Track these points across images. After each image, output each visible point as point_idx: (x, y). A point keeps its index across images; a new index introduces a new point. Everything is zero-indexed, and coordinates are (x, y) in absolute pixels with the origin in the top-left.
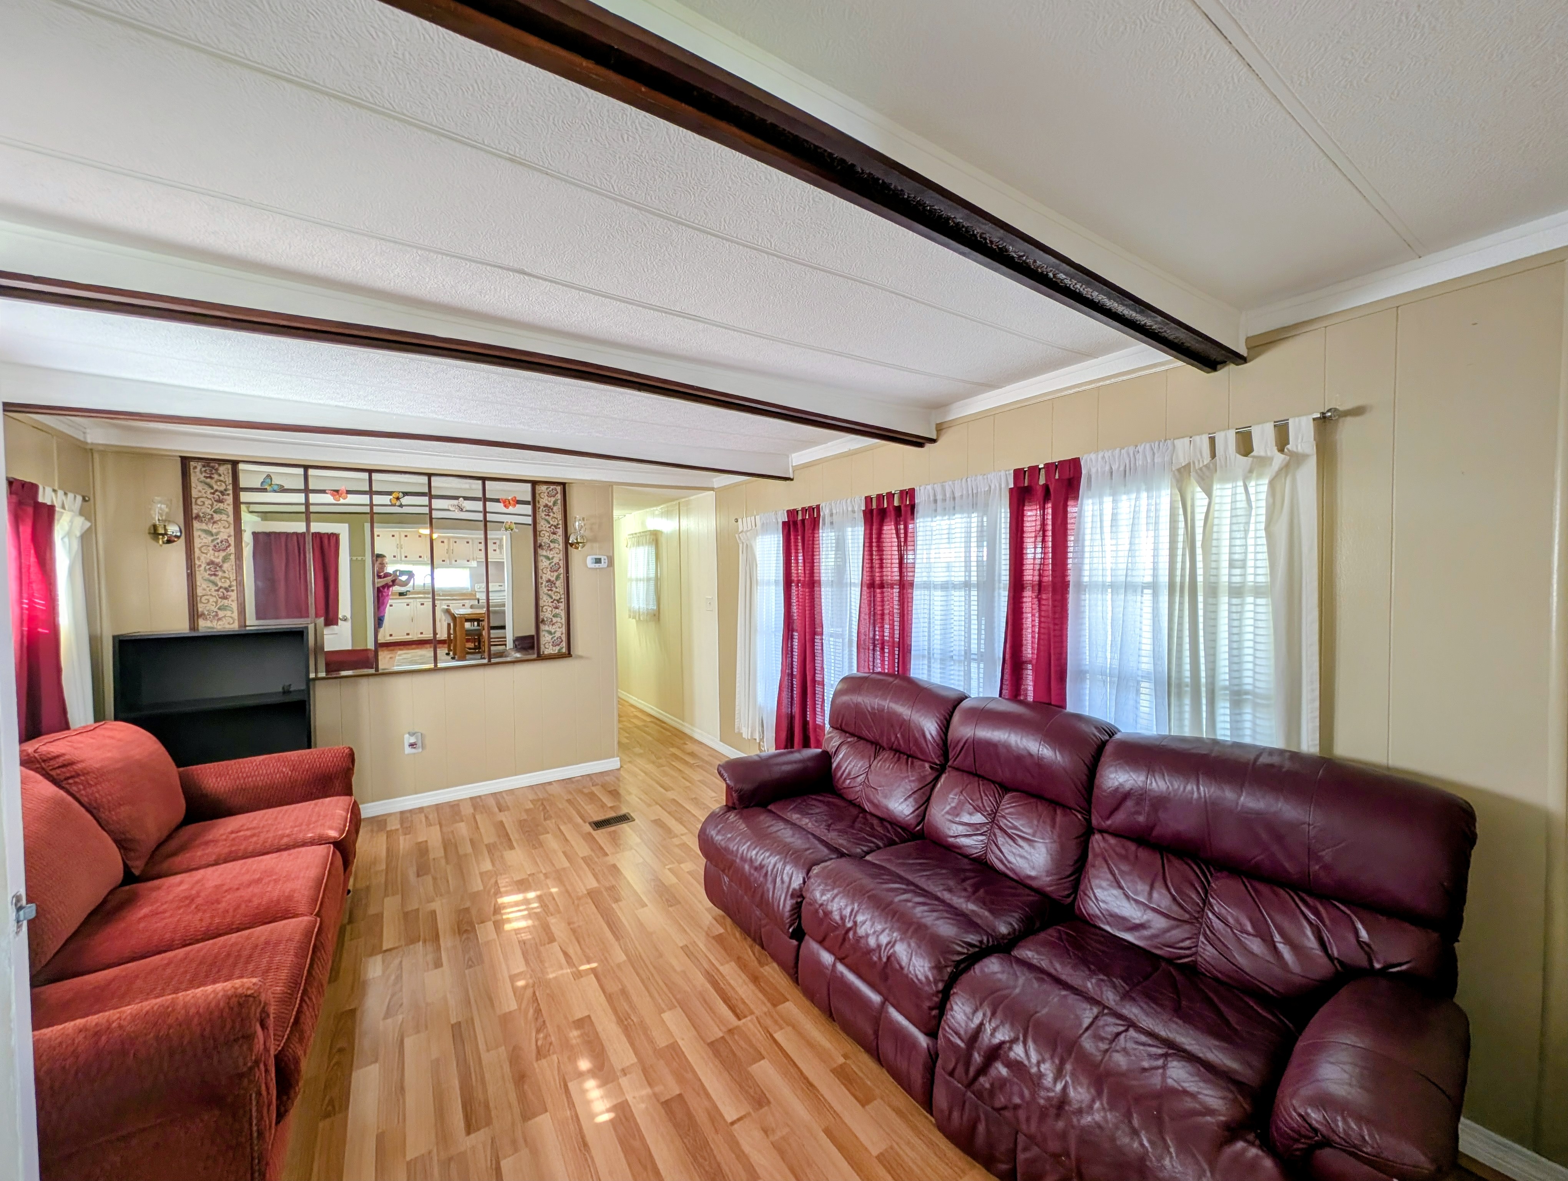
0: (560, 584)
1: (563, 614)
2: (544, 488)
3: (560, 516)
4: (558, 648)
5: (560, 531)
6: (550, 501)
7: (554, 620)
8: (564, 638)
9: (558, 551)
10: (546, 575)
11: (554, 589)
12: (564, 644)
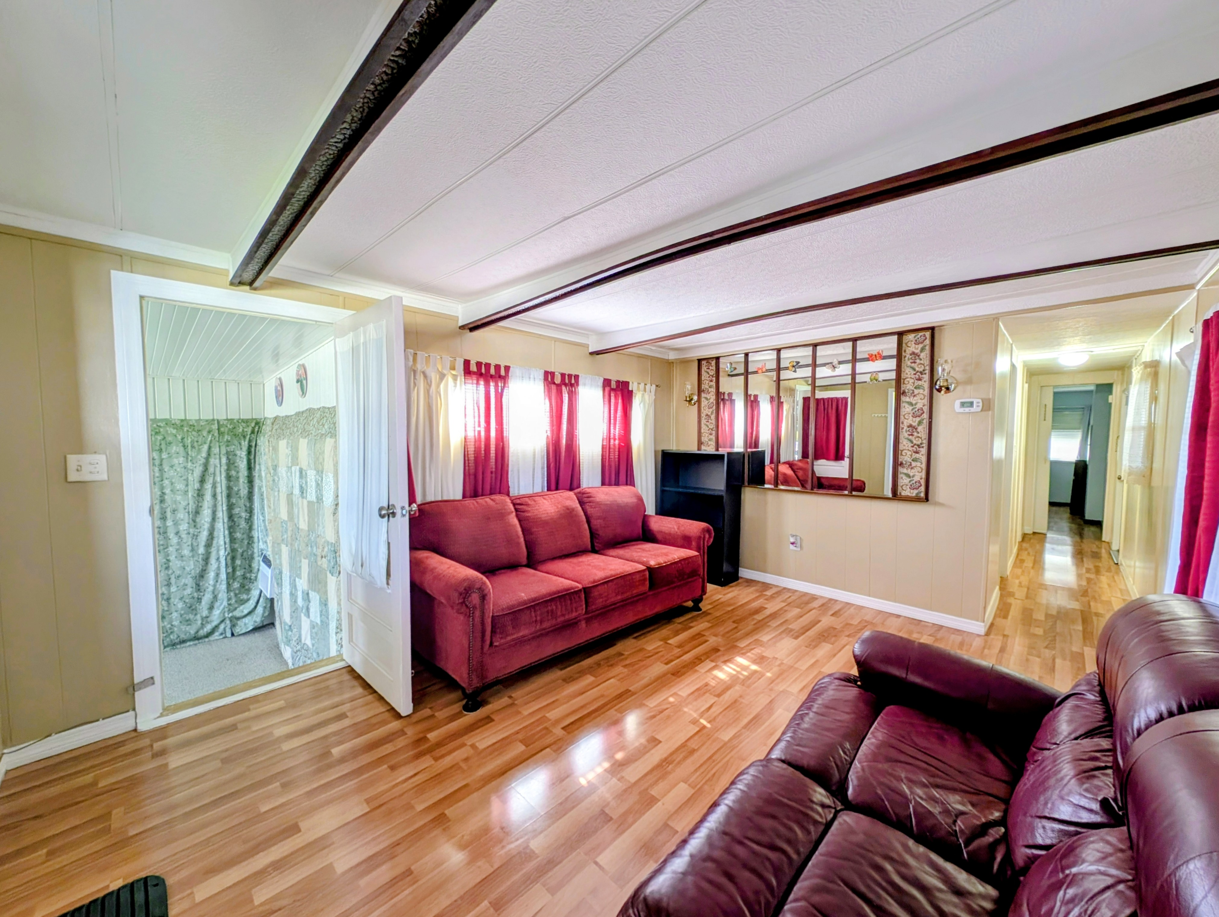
0: (923, 430)
1: (924, 459)
2: (911, 336)
3: (927, 362)
4: (915, 492)
5: (926, 377)
6: (916, 349)
7: (914, 464)
8: (923, 482)
9: (922, 397)
10: (907, 420)
11: (915, 434)
12: (923, 489)
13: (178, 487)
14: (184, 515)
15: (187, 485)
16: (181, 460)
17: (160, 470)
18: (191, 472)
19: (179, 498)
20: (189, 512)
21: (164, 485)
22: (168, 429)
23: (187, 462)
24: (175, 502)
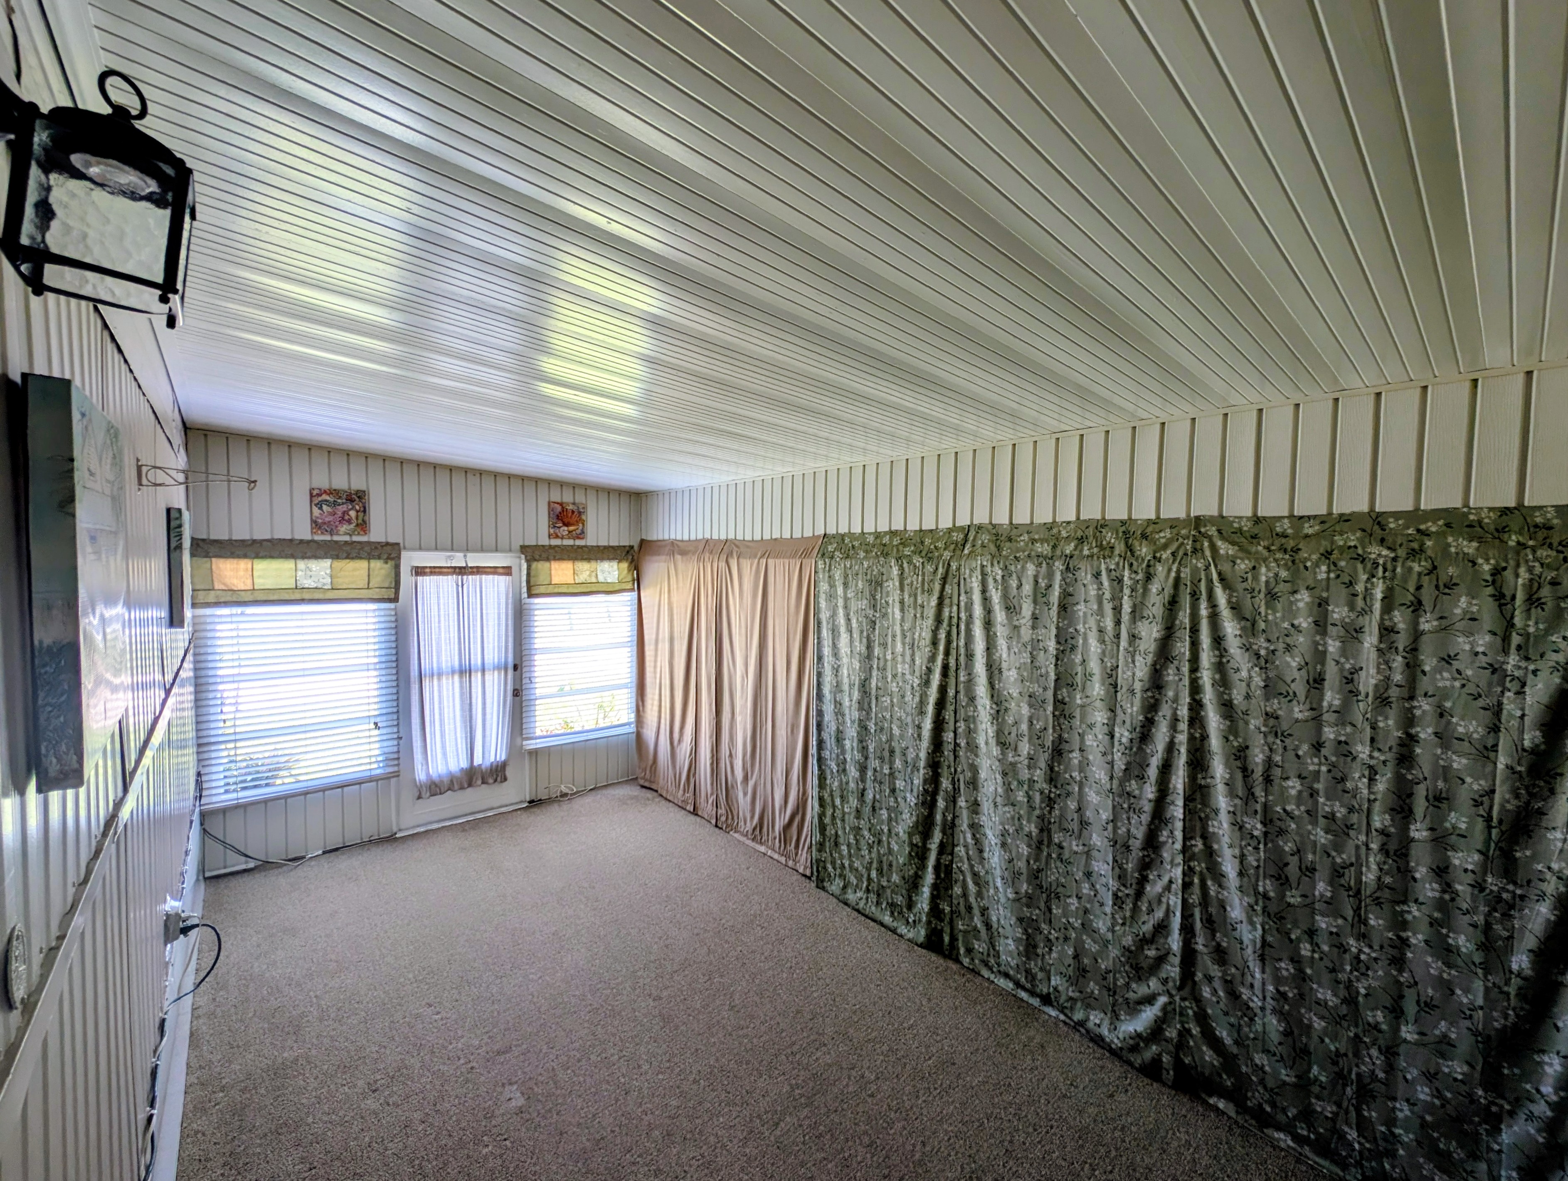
13: (1461, 729)
14: (1471, 824)
15: (1495, 729)
16: (1483, 641)
17: (1408, 665)
18: (1514, 686)
19: (1459, 763)
20: (1489, 819)
21: (1418, 713)
22: (1450, 539)
23: (1506, 651)
24: (1446, 772)
